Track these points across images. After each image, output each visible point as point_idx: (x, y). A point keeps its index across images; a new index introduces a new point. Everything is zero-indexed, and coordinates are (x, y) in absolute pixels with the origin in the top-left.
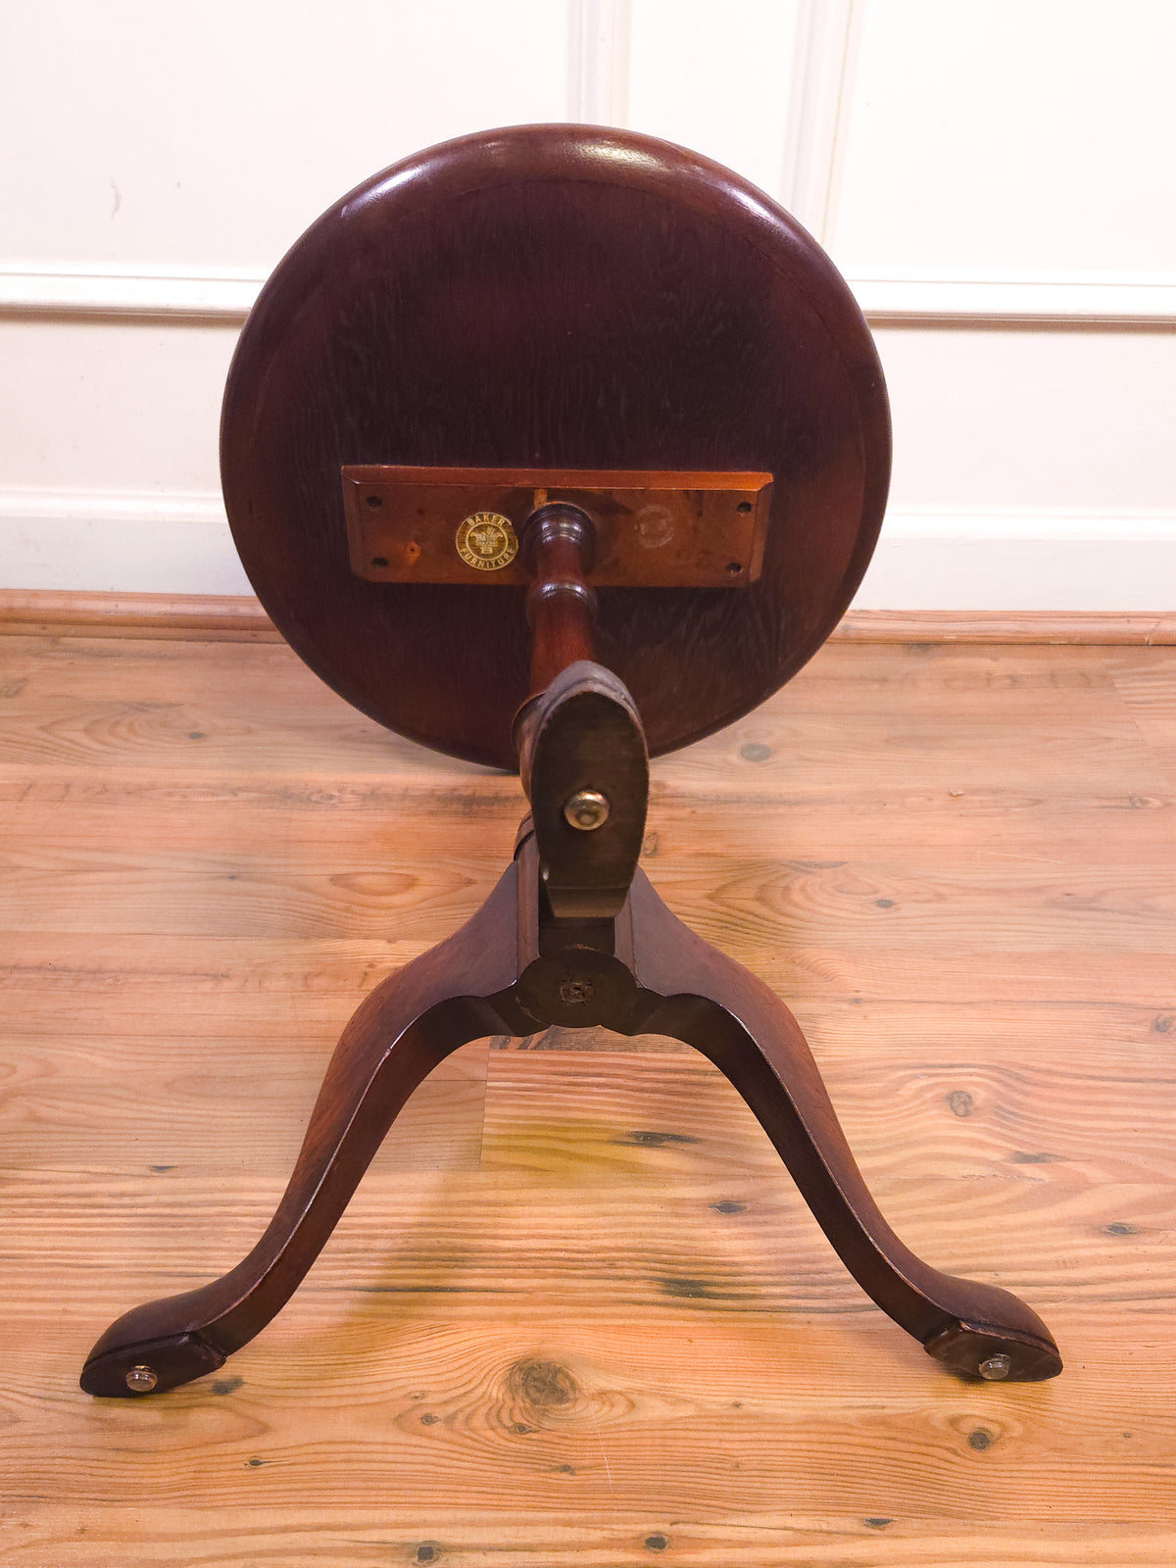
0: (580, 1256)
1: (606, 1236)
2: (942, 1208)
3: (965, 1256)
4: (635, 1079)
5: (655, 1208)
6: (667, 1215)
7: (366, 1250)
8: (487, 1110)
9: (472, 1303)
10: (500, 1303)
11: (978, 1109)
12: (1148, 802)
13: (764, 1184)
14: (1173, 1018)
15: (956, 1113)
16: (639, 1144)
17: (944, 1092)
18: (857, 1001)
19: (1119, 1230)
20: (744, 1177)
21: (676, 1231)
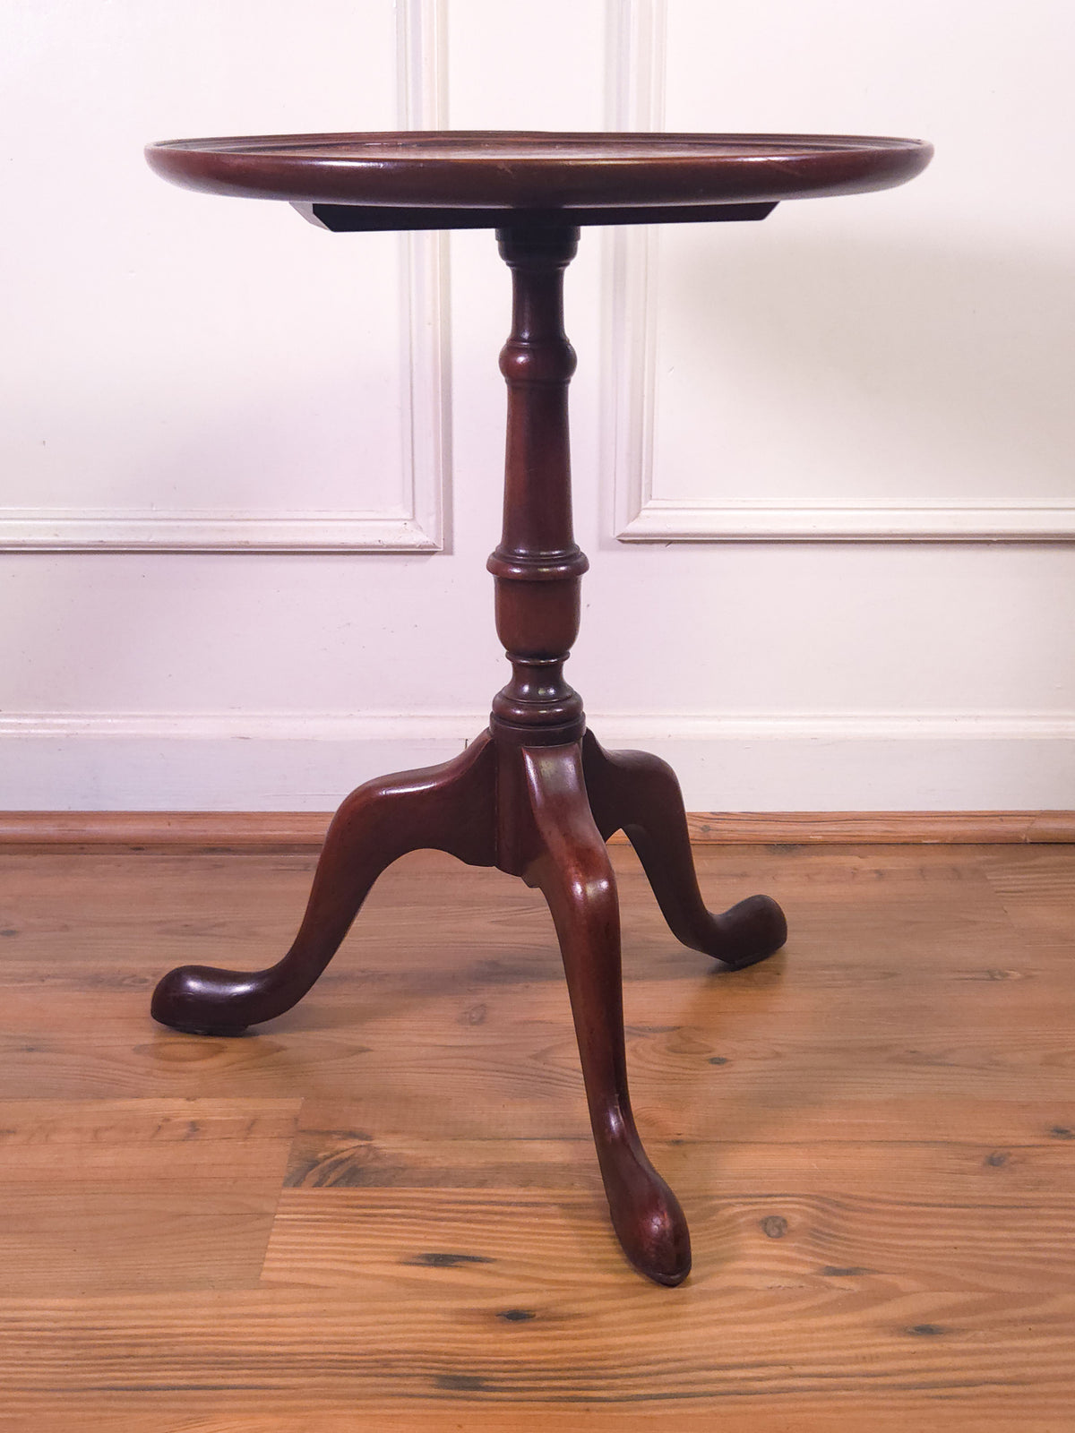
0: (354, 1358)
1: (382, 1341)
2: (742, 1314)
3: (760, 1354)
4: (434, 1210)
5: (440, 1317)
6: (452, 1322)
7: (128, 1357)
8: (272, 1238)
9: (233, 1398)
10: (263, 1398)
11: (792, 1231)
12: (1008, 975)
13: (557, 1296)
14: (1010, 1154)
15: (769, 1235)
16: (430, 1265)
17: (759, 1217)
18: (677, 1142)
19: (926, 1331)
20: (537, 1291)
21: (458, 1336)
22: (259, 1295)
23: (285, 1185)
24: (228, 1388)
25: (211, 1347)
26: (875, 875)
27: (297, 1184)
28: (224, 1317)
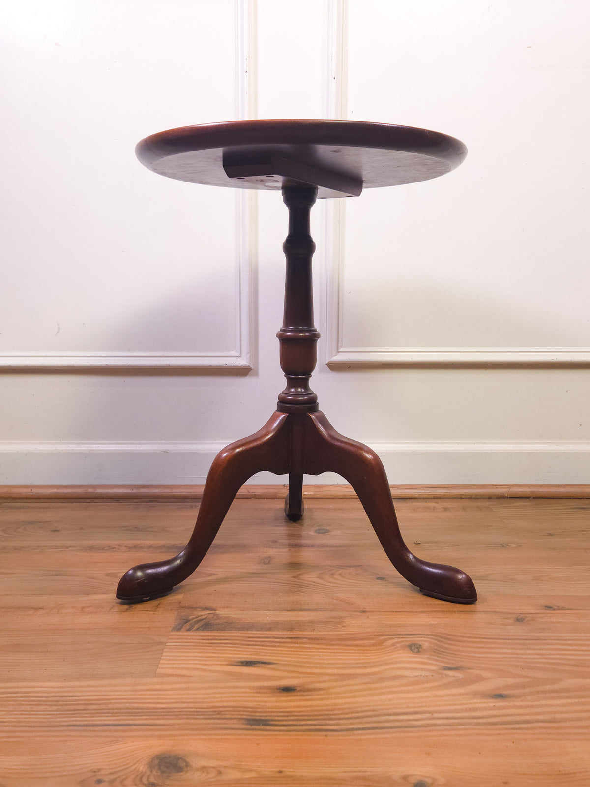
0: (202, 710)
1: (218, 702)
2: (403, 688)
3: (415, 707)
4: (246, 641)
5: (248, 690)
6: (254, 693)
7: (84, 710)
8: (164, 654)
9: (138, 730)
10: (152, 730)
11: (424, 650)
12: (509, 545)
13: (308, 680)
14: (526, 617)
15: (413, 652)
16: (243, 665)
17: (407, 644)
18: (364, 612)
19: (500, 696)
20: (297, 677)
21: (257, 699)
22: (155, 680)
23: (172, 630)
24: (135, 725)
25: (127, 705)
26: (444, 509)
27: (179, 630)
28: (136, 690)
